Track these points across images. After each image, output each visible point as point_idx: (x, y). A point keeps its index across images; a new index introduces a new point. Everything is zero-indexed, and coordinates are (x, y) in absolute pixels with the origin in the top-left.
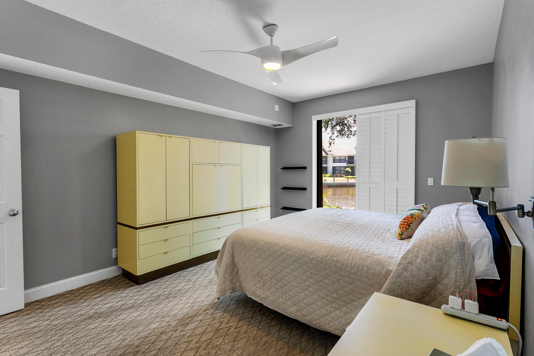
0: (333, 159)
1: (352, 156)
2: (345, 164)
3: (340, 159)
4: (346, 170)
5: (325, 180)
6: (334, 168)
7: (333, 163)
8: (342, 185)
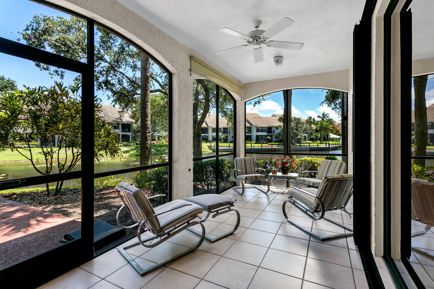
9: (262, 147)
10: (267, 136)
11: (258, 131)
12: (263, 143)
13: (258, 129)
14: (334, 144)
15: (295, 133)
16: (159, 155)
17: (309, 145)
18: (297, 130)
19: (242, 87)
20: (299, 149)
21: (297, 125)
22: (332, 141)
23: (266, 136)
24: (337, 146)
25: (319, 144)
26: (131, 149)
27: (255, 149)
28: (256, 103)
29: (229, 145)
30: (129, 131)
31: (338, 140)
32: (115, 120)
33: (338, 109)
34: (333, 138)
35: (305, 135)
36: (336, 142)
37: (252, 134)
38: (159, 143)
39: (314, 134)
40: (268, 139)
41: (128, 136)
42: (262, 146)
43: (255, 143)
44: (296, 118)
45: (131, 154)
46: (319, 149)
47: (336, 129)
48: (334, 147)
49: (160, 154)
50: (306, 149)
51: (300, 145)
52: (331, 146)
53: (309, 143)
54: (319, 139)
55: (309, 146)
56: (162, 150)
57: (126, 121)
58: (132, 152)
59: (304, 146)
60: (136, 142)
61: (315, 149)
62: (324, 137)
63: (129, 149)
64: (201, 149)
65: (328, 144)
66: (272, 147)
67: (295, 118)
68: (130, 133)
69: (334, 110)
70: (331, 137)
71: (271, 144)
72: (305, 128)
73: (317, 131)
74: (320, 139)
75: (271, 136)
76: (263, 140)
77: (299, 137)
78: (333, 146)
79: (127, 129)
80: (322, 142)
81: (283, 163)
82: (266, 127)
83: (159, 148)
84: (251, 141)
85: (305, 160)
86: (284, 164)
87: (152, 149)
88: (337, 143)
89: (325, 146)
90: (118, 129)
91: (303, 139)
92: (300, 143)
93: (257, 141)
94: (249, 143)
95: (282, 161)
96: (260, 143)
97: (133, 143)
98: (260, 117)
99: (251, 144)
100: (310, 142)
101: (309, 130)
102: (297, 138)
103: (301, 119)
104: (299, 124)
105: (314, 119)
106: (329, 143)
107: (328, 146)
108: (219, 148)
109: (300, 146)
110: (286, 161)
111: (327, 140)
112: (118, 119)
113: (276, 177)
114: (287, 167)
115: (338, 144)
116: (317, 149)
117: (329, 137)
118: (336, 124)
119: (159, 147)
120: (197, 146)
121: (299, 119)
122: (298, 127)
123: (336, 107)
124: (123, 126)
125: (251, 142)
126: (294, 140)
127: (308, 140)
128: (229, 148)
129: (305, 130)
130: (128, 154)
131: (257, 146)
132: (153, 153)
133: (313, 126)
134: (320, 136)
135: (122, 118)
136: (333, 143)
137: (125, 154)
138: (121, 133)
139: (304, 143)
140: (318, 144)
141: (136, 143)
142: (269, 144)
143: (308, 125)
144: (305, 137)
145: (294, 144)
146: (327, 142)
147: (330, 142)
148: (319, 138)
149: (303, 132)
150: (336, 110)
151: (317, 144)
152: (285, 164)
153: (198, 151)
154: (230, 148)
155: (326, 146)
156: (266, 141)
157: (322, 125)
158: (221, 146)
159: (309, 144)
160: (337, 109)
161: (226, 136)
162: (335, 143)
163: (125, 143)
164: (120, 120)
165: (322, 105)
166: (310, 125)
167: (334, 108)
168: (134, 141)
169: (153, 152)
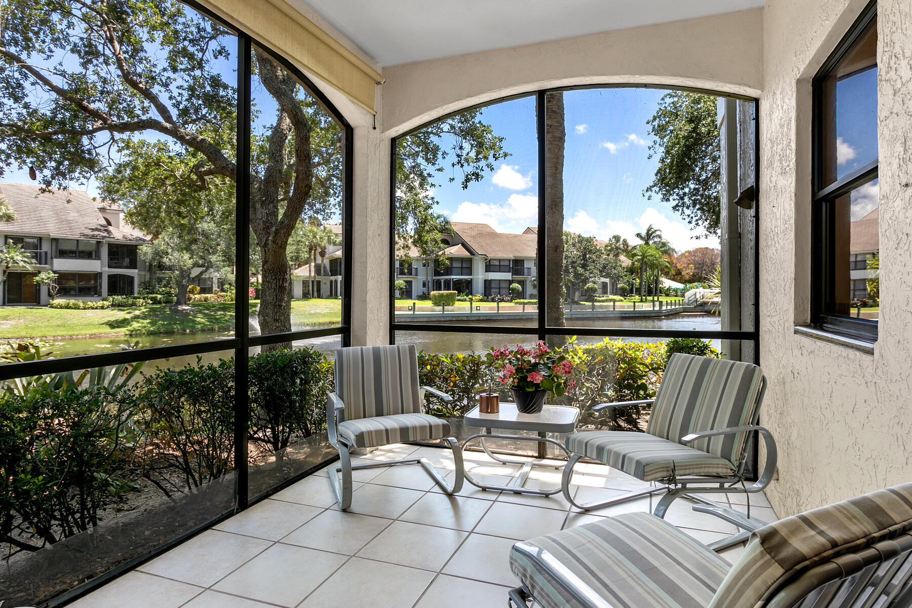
0: (486, 265)
1: (521, 259)
2: (508, 276)
3: (500, 265)
4: (511, 286)
5: (478, 308)
6: (488, 283)
7: (486, 272)
8: (513, 317)
9: (498, 310)
10: (511, 282)
11: (489, 267)
12: (502, 300)
13: (490, 265)
14: (671, 304)
15: (581, 275)
16: (219, 331)
17: (614, 305)
18: (584, 266)
19: (379, 79)
20: (590, 316)
21: (585, 255)
22: (667, 295)
23: (508, 282)
24: (677, 307)
25: (636, 304)
26: (136, 318)
27: (479, 315)
28: (467, 180)
29: (414, 304)
30: (133, 265)
31: (679, 294)
32: (90, 233)
33: (688, 207)
34: (669, 289)
35: (603, 280)
36: (677, 299)
37: (475, 277)
38: (221, 300)
39: (626, 279)
40: (513, 290)
41: (131, 279)
42: (498, 307)
43: (481, 300)
44: (583, 238)
45: (132, 331)
46: (637, 315)
47: (676, 267)
48: (671, 310)
49: (219, 328)
50: (606, 316)
51: (593, 305)
52: (664, 308)
53: (614, 301)
54: (636, 292)
55: (614, 309)
56: (226, 318)
57: (124, 237)
58: (135, 325)
59: (601, 307)
60: (154, 296)
61: (627, 315)
62: (649, 286)
63: (128, 316)
64: (289, 315)
65: (657, 304)
66: (524, 310)
67: (579, 236)
68: (136, 271)
69: (678, 210)
70: (664, 285)
71: (520, 303)
72: (604, 262)
73: (631, 270)
74: (638, 291)
75: (522, 283)
76: (503, 291)
77: (590, 285)
78: (669, 307)
79: (127, 260)
80: (644, 298)
81: (519, 370)
82: (510, 260)
83: (219, 313)
84: (471, 294)
85: (604, 351)
86: (524, 372)
87: (200, 315)
88: (677, 302)
89: (652, 309)
90: (95, 259)
91: (600, 291)
92: (593, 301)
93: (487, 295)
94: (465, 300)
95: (518, 359)
96: (493, 300)
97: (144, 298)
98: (493, 235)
99: (471, 304)
100: (615, 297)
101: (615, 269)
102: (586, 288)
103: (594, 240)
104: (590, 252)
105: (625, 241)
106: (660, 300)
107: (657, 308)
108: (396, 313)
109: (593, 307)
110: (533, 361)
111: (656, 293)
112: (99, 230)
113: (491, 426)
114: (537, 385)
115: (681, 302)
116: (631, 315)
117: (661, 286)
118: (675, 255)
119: (221, 309)
120: (275, 306)
121: (590, 240)
122: (587, 260)
123: (684, 204)
124: (115, 249)
125: (470, 297)
126: (577, 294)
127: (613, 293)
128: (412, 312)
129: (604, 267)
130: (123, 331)
131: (487, 308)
132: (199, 326)
133: (622, 257)
134: (640, 284)
135: (110, 228)
136: (669, 301)
137: (117, 330)
138: (107, 271)
139: (603, 301)
140: (634, 302)
141: (152, 299)
142: (517, 303)
143: (611, 256)
144: (604, 285)
145: (577, 303)
146: (656, 298)
147: (663, 299)
148: (636, 289)
149: (601, 271)
150: (683, 210)
151: (633, 304)
152: (528, 371)
153: (276, 320)
154: (416, 313)
155: (654, 307)
156: (510, 294)
157: (643, 256)
158: (401, 309)
159: (614, 303)
160: (685, 209)
161: (406, 282)
162: (673, 302)
163: (119, 298)
164: (105, 234)
165: (647, 197)
166: (617, 255)
167: (677, 206)
168: (148, 293)
169: (200, 323)
